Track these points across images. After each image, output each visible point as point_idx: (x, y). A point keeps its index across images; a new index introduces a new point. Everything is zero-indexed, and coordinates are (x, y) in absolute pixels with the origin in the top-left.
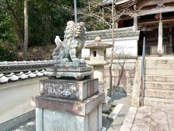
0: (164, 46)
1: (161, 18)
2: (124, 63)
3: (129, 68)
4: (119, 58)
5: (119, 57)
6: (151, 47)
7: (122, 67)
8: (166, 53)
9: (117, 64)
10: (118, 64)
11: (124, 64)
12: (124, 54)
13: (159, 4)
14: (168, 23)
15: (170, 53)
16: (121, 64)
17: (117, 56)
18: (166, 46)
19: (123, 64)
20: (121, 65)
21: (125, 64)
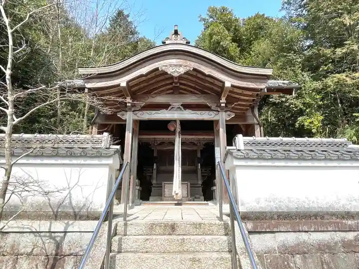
0: (186, 182)
1: (178, 129)
2: (65, 232)
3: (78, 250)
4: (56, 216)
5: (57, 212)
6: (163, 184)
7: (58, 246)
8: (191, 196)
9: (45, 236)
10: (48, 234)
11: (65, 235)
12: (71, 203)
13: (174, 104)
14: (194, 141)
15: (197, 196)
16: (56, 234)
17: (50, 210)
18: (189, 184)
19: (62, 234)
20: (54, 239)
21: (68, 234)
